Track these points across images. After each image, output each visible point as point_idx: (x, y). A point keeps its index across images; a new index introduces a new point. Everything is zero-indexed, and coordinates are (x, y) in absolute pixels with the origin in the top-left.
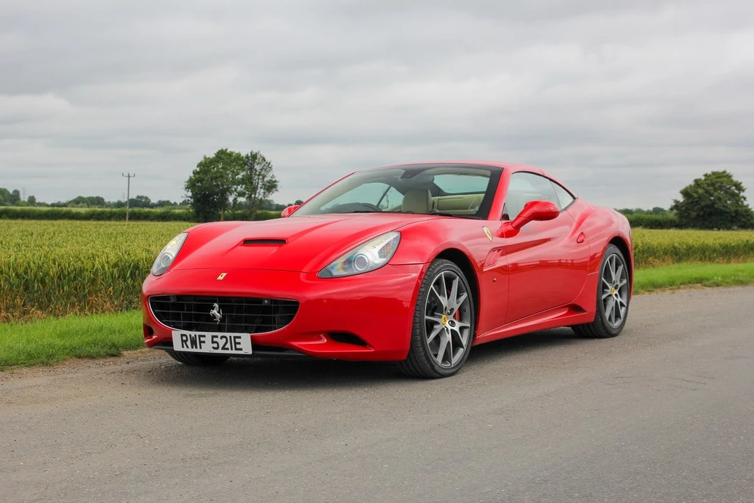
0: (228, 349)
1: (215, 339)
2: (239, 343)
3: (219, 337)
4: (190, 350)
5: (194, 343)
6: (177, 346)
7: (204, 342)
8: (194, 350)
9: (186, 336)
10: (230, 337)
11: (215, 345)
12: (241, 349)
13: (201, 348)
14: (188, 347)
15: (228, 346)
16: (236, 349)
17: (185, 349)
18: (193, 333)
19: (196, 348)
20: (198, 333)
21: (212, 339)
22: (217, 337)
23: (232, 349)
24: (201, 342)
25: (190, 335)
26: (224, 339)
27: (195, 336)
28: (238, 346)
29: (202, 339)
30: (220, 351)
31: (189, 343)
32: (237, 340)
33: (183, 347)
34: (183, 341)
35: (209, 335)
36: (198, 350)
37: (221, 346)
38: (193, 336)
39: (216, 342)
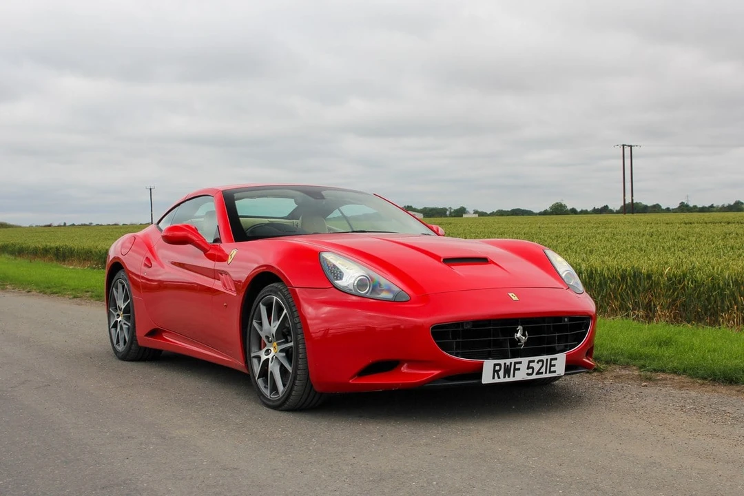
0: (542, 373)
1: (531, 365)
2: (554, 365)
3: (536, 361)
4: (502, 380)
5: (507, 371)
6: (487, 378)
7: (519, 369)
8: (507, 380)
9: (500, 365)
10: (547, 360)
11: (530, 371)
12: (555, 372)
13: (514, 376)
14: (499, 377)
15: (543, 370)
16: (550, 372)
17: (497, 380)
18: (508, 361)
19: (509, 377)
20: (514, 360)
21: (529, 364)
22: (533, 361)
23: (546, 373)
24: (515, 369)
25: (505, 364)
26: (540, 363)
27: (511, 363)
28: (553, 369)
29: (517, 366)
30: (534, 377)
31: (501, 373)
32: (553, 363)
33: (494, 378)
34: (495, 371)
35: (525, 360)
36: (511, 379)
37: (535, 371)
38: (508, 364)
39: (532, 368)
